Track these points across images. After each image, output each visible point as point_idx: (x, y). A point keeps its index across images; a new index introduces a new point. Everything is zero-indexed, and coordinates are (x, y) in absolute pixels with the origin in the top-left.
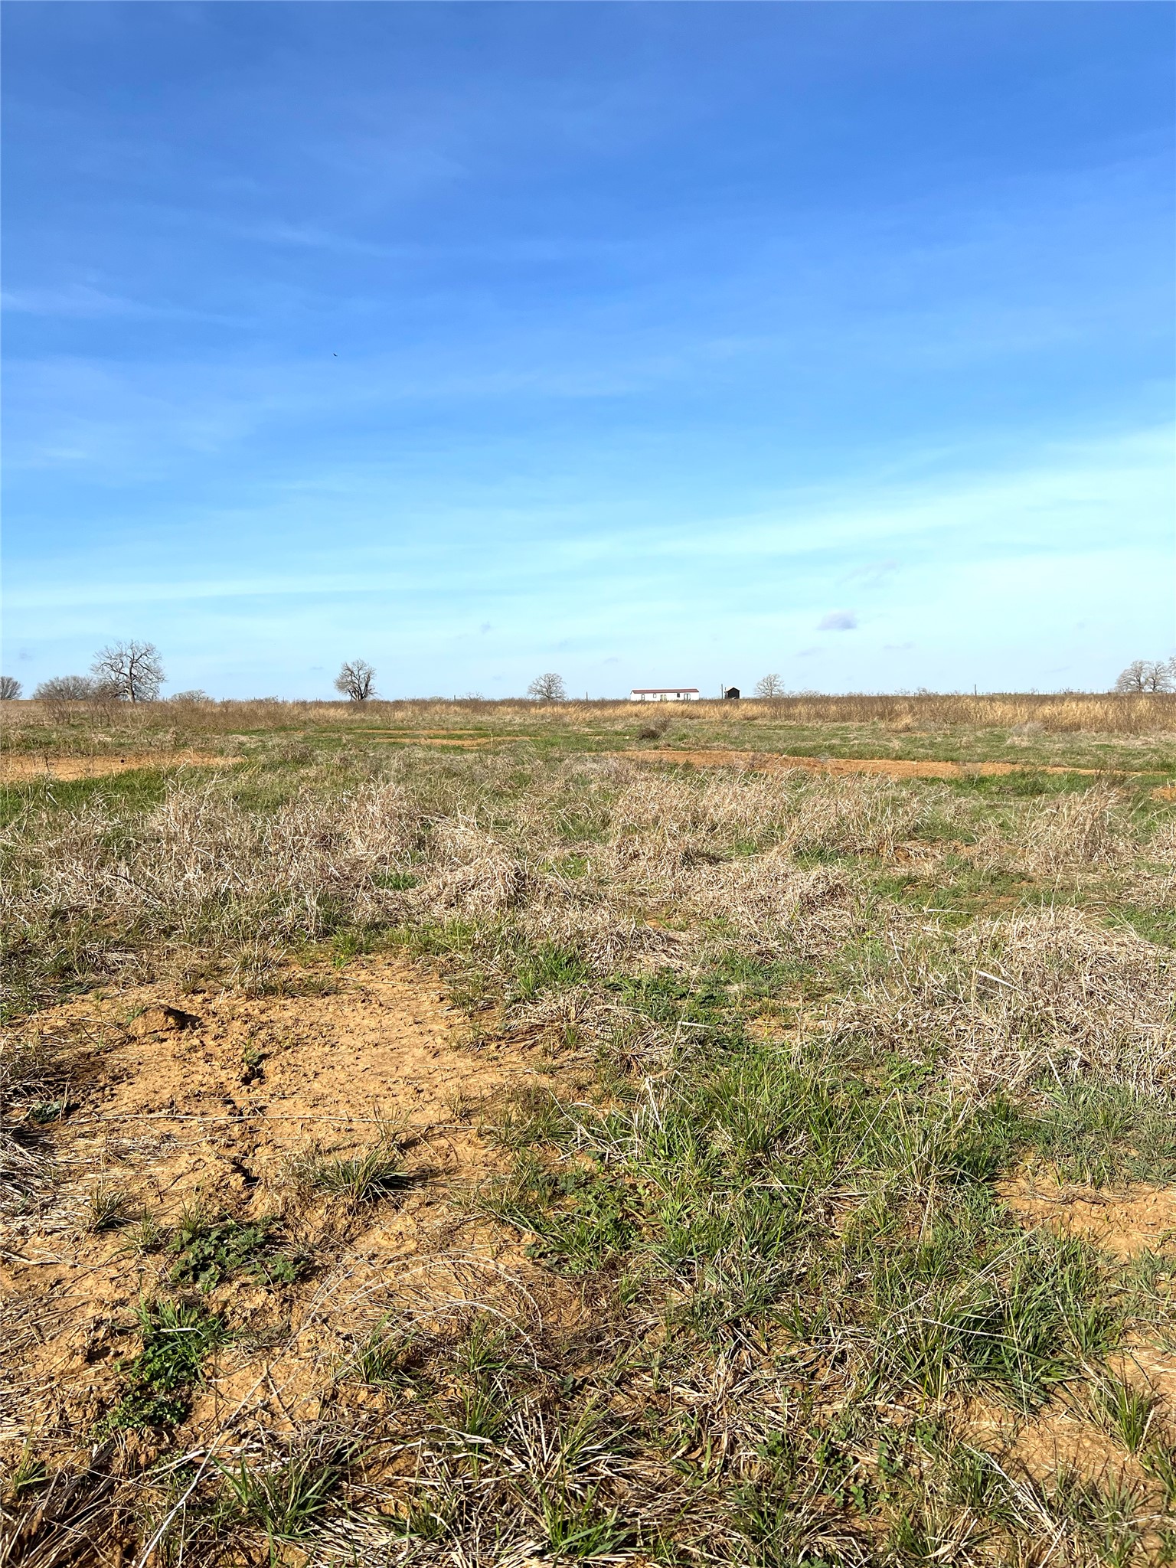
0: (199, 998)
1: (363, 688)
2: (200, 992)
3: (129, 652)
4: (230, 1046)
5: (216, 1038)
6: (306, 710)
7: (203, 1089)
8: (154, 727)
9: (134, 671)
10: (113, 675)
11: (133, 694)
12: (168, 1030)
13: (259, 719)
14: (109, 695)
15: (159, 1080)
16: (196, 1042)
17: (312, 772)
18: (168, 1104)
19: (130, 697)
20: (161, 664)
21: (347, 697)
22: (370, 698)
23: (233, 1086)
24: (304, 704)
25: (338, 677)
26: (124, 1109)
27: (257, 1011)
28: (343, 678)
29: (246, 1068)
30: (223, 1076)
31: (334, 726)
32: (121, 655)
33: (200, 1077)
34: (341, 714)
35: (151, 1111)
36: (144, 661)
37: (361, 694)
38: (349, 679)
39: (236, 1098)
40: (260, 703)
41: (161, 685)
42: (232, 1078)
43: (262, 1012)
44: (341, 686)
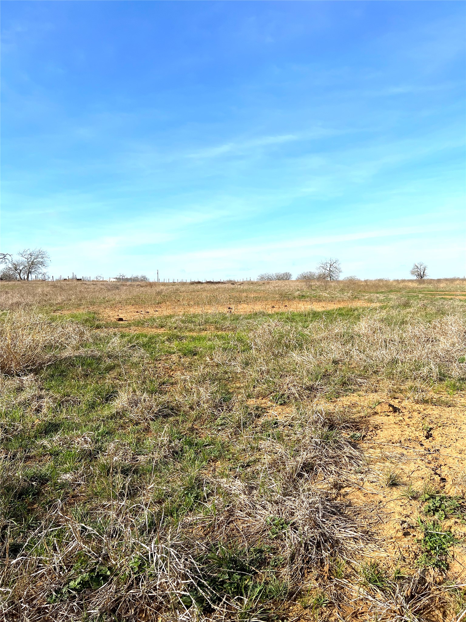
0: (397, 401)
1: (422, 274)
2: (397, 398)
3: (330, 262)
4: (416, 422)
5: (409, 418)
6: (399, 283)
7: (411, 438)
8: (342, 290)
9: (331, 269)
10: (324, 271)
11: (330, 277)
12: (390, 412)
13: (382, 287)
14: (322, 278)
15: (392, 431)
16: (401, 418)
17: (412, 310)
18: (399, 441)
19: (329, 278)
20: (341, 266)
21: (415, 278)
22: (425, 278)
23: (422, 439)
24: (398, 281)
25: (411, 269)
26: (382, 440)
27: (422, 409)
28: (413, 269)
29: (425, 432)
30: (417, 434)
31: (413, 290)
32: (326, 263)
33: (408, 433)
34: (415, 285)
35: (393, 443)
36: (335, 265)
37: (421, 277)
38: (416, 270)
39: (425, 444)
40: (380, 280)
41: (340, 274)
42: (421, 435)
43: (424, 410)
44: (413, 273)
